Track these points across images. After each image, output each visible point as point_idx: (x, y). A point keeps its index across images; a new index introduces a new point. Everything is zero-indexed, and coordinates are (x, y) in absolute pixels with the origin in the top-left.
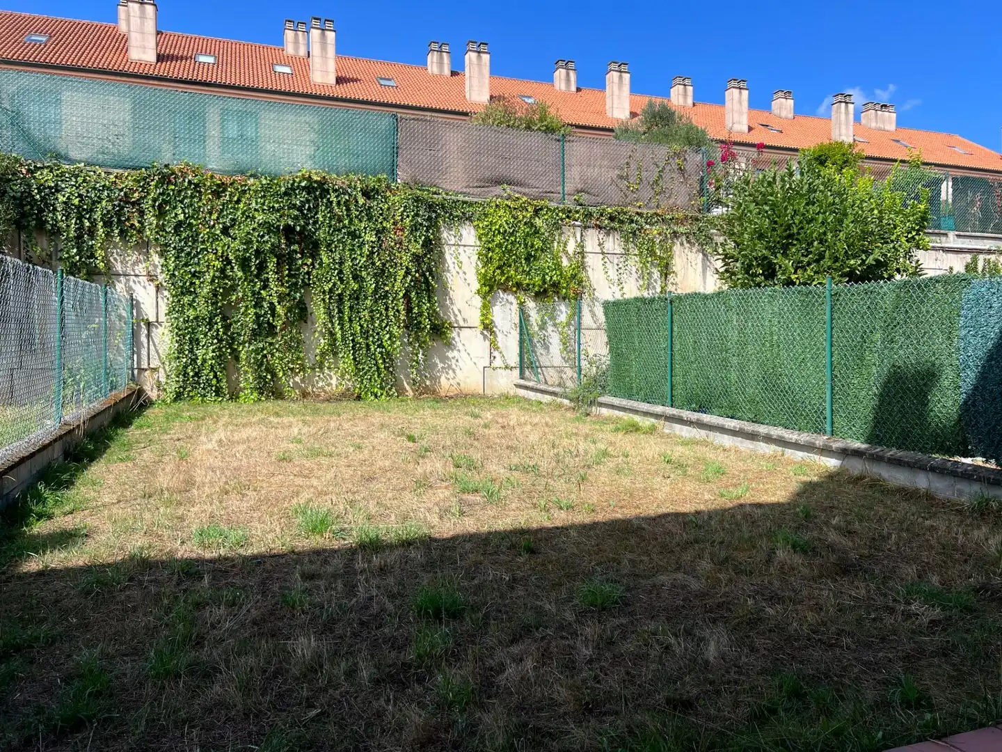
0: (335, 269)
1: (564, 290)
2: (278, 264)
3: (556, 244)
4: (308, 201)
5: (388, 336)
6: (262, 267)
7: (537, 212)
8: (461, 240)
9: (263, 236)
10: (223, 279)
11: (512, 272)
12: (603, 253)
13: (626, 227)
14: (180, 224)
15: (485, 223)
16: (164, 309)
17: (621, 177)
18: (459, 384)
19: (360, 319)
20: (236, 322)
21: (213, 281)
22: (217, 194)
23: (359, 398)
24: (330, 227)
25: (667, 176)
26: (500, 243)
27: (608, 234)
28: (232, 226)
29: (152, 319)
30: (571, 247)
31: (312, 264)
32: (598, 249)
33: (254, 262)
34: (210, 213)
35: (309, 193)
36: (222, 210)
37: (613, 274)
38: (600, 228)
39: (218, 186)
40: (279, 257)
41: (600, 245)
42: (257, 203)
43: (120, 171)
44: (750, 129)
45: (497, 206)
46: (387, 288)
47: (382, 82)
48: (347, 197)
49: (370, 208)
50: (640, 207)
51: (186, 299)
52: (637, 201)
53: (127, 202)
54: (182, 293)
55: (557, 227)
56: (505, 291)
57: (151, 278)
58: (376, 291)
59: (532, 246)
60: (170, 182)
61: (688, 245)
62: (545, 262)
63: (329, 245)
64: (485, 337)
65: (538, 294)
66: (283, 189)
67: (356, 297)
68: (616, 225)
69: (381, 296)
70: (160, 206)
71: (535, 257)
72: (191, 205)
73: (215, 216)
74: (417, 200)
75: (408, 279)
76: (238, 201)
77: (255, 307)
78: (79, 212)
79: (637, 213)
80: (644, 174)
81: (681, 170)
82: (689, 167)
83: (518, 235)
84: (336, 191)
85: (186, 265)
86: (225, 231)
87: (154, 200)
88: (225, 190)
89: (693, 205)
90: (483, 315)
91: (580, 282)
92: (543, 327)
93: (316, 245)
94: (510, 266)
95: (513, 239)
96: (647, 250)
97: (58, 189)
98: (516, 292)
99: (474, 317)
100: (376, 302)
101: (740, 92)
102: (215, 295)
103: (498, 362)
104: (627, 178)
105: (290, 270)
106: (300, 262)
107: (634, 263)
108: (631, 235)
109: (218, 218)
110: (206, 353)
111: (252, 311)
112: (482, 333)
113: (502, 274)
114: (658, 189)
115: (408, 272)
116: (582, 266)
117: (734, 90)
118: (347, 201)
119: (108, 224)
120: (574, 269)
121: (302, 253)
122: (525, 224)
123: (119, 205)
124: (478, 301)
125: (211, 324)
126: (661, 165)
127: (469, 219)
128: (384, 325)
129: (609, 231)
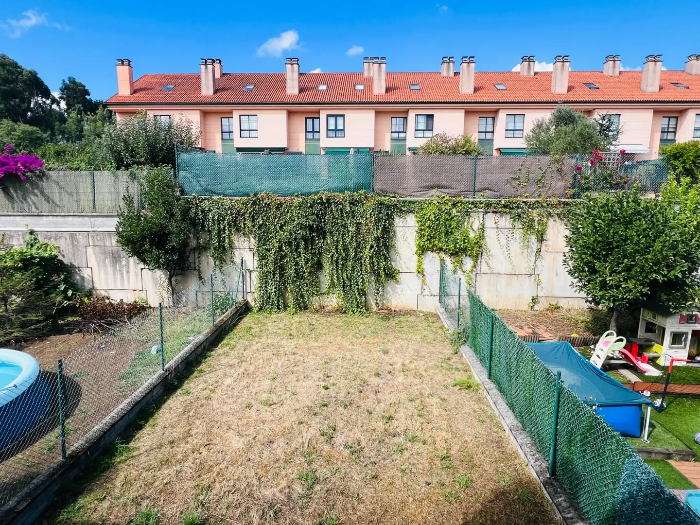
0: (334, 245)
1: (470, 252)
2: (305, 244)
3: (466, 224)
4: (321, 210)
5: (361, 280)
6: (298, 246)
7: (454, 205)
8: (406, 224)
9: (298, 230)
10: (280, 252)
11: (437, 242)
12: (497, 228)
13: (514, 211)
14: (261, 225)
15: (421, 214)
16: (256, 265)
17: (515, 179)
18: (402, 302)
19: (347, 271)
20: (286, 273)
21: (275, 253)
22: (278, 208)
23: (345, 312)
24: (332, 223)
25: (548, 176)
26: (429, 225)
27: (502, 216)
28: (285, 224)
29: (252, 269)
30: (476, 225)
31: (323, 242)
32: (494, 226)
33: (294, 244)
34: (275, 219)
35: (322, 206)
36: (280, 217)
37: (503, 241)
38: (496, 212)
39: (279, 204)
40: (306, 240)
41: (496, 223)
42: (296, 213)
43: (238, 198)
44: (661, 88)
45: (429, 203)
46: (361, 254)
47: (413, 87)
48: (341, 206)
49: (354, 211)
50: (526, 197)
51: (264, 262)
52: (525, 193)
53: (239, 215)
54: (263, 259)
55: (467, 213)
56: (432, 252)
57: (250, 249)
58: (355, 256)
59: (450, 226)
60: (256, 204)
61: (559, 221)
62: (458, 235)
63: (331, 233)
64: (419, 278)
65: (452, 254)
66: (309, 204)
67: (346, 259)
68: (508, 210)
69: (358, 259)
70: (253, 216)
71: (451, 232)
72: (266, 215)
73: (276, 220)
74: (381, 204)
75: (372, 251)
76: (288, 212)
77: (295, 265)
78: (219, 221)
79: (523, 202)
80: (531, 175)
81: (560, 171)
82: (565, 168)
83: (441, 220)
84: (335, 203)
85: (264, 245)
86: (281, 227)
87: (250, 213)
88: (282, 206)
89: (566, 193)
90: (418, 266)
91: (480, 247)
92: (455, 272)
93: (325, 233)
94: (436, 238)
95: (438, 222)
96: (528, 226)
97: (210, 210)
98: (439, 253)
99: (414, 267)
100: (356, 261)
101: (655, 64)
102: (276, 260)
103: (426, 292)
104: (518, 179)
105: (312, 246)
106: (317, 241)
107: (518, 233)
108: (517, 217)
109: (278, 221)
110: (272, 289)
111: (294, 267)
112: (417, 276)
113: (430, 243)
114: (541, 185)
115: (372, 246)
116: (482, 237)
117: (650, 63)
118: (341, 209)
119: (230, 226)
120: (477, 239)
121: (318, 236)
122: (446, 213)
123: (235, 216)
124: (416, 257)
125: (274, 275)
126: (544, 169)
127: (412, 212)
128: (359, 274)
129: (502, 214)
